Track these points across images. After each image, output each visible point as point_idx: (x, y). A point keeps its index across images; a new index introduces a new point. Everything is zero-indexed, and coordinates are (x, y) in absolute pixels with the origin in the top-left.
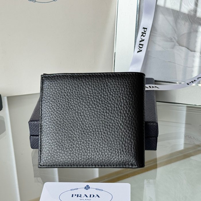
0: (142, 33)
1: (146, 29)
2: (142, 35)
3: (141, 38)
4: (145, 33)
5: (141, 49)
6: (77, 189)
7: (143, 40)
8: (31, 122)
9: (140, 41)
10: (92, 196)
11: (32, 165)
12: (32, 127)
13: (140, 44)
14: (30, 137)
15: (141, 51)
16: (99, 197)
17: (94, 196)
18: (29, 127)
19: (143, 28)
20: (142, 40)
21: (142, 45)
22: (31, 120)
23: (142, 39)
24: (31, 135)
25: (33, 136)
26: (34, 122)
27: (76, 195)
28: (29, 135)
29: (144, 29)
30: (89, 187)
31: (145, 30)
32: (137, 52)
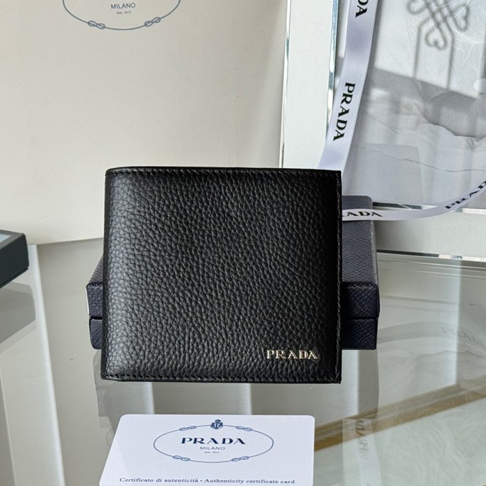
0: (344, 95)
1: (353, 85)
2: (345, 100)
3: (341, 107)
4: (351, 96)
5: (342, 132)
6: (195, 427)
7: (347, 112)
8: (93, 285)
9: (340, 114)
10: (227, 441)
11: (95, 386)
12: (93, 299)
13: (339, 121)
14: (90, 320)
15: (342, 135)
16: (243, 443)
17: (231, 441)
18: (89, 297)
19: (345, 84)
20: (344, 111)
21: (345, 122)
22: (93, 280)
23: (343, 109)
24: (92, 317)
25: (96, 318)
26: (98, 285)
27: (191, 440)
28: (88, 317)
29: (347, 87)
30: (221, 424)
31: (351, 88)
32: (333, 138)
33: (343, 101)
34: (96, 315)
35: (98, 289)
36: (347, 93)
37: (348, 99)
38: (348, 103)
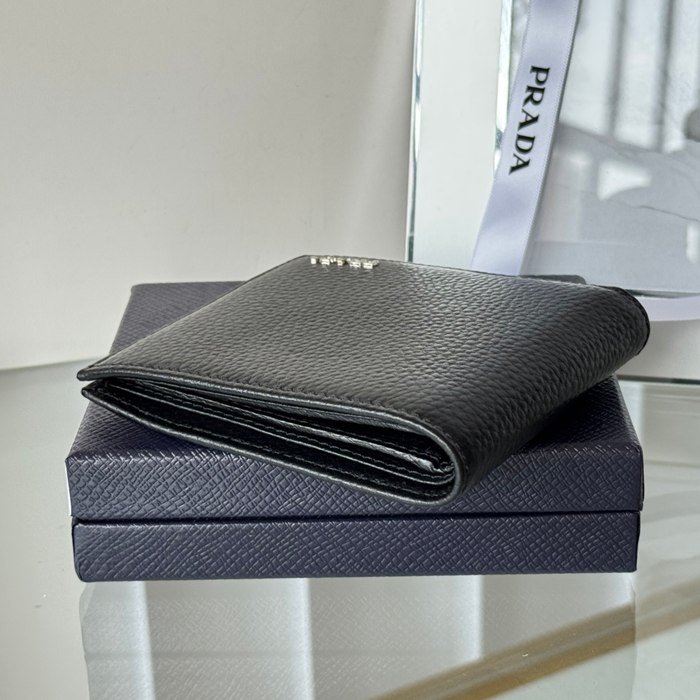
0: (530, 88)
1: (546, 71)
2: (530, 98)
3: (524, 111)
4: (542, 91)
5: (525, 157)
7: (535, 120)
8: (79, 458)
9: (522, 125)
11: (83, 653)
12: (81, 484)
13: (520, 137)
14: (73, 527)
15: (526, 164)
18: (70, 482)
19: (530, 68)
20: (529, 118)
21: (531, 139)
22: (79, 448)
23: (528, 114)
24: (77, 521)
25: (86, 522)
26: (90, 457)
28: (69, 520)
29: (534, 74)
31: (542, 76)
32: (509, 169)
33: (526, 101)
34: (85, 516)
35: (89, 465)
36: (535, 85)
37: (537, 96)
38: (537, 103)
